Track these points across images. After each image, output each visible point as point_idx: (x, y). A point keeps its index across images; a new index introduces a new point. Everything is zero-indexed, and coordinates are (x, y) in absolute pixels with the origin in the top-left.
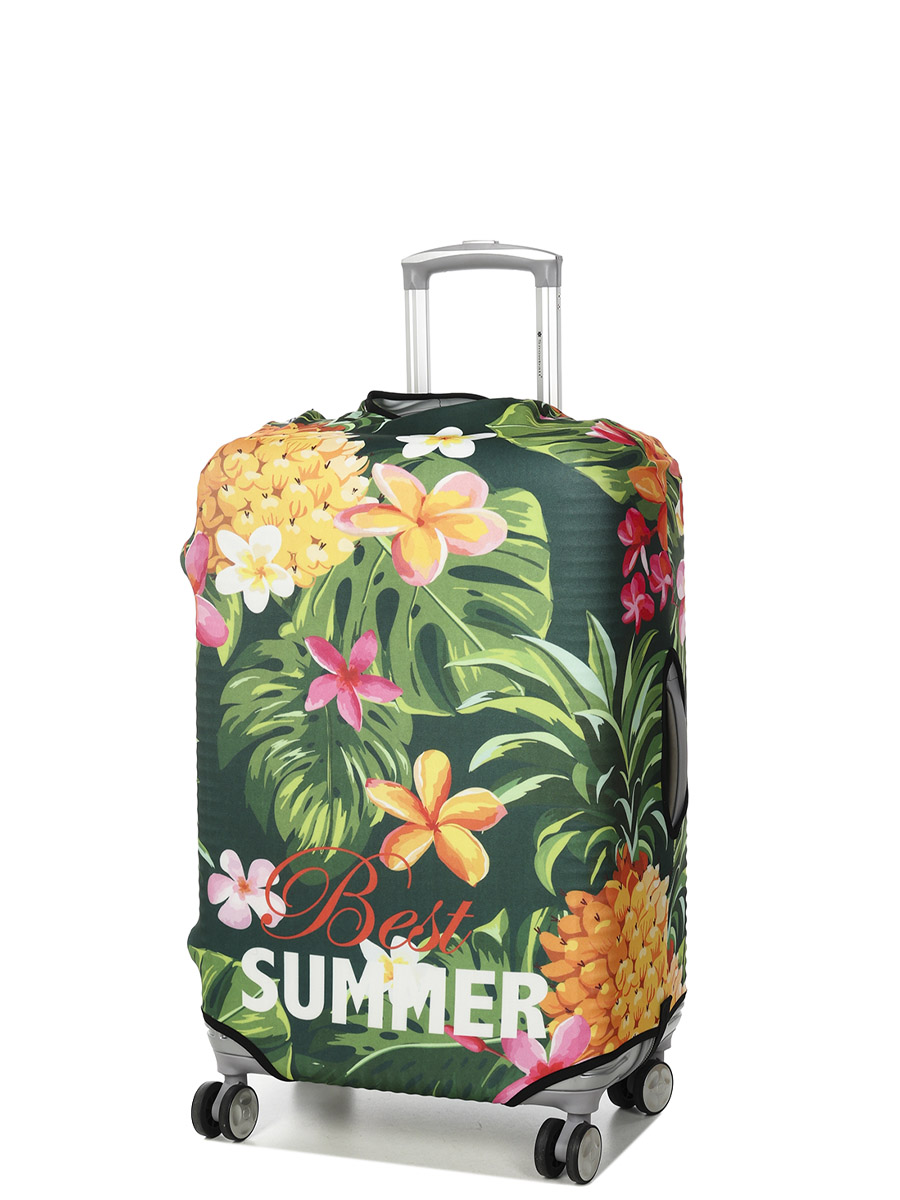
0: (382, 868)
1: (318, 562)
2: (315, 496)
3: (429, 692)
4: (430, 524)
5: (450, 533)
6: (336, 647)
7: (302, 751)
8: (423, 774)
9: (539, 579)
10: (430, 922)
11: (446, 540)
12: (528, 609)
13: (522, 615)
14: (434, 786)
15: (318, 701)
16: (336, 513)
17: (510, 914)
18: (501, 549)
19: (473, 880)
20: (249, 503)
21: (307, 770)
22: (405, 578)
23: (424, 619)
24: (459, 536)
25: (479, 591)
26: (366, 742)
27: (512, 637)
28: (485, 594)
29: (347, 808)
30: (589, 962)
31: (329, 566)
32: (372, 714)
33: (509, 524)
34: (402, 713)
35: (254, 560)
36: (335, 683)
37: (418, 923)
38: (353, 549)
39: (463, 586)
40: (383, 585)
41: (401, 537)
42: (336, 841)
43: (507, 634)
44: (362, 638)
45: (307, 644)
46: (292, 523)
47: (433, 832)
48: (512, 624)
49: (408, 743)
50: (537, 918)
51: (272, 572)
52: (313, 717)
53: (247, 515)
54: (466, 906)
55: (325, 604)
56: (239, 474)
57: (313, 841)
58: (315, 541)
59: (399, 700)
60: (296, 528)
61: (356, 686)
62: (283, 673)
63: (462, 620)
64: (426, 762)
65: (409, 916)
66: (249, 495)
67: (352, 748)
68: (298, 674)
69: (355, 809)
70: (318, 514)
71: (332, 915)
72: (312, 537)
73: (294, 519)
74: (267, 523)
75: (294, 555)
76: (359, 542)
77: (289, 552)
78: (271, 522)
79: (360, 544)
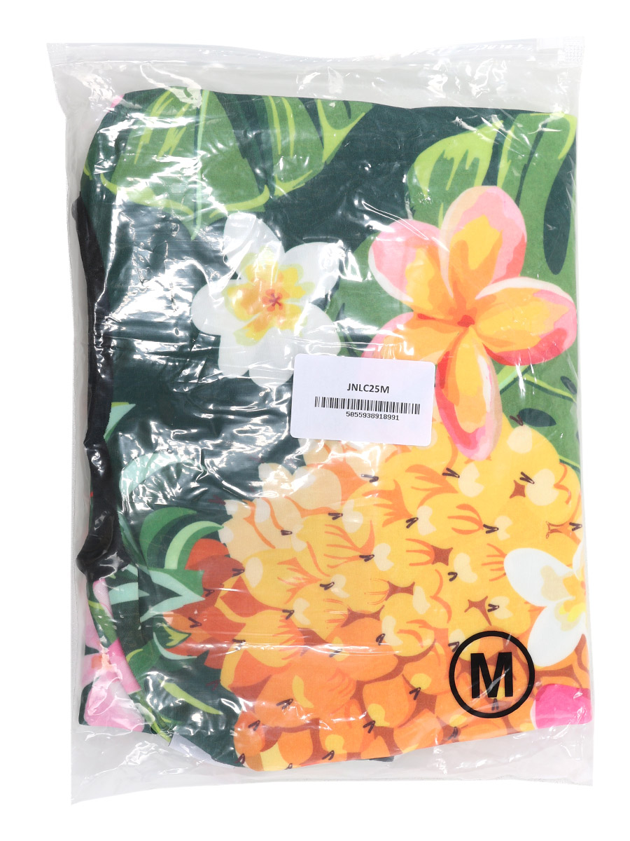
1: (558, 486)
4: (469, 306)
11: (497, 280)
16: (461, 457)
20: (472, 604)
31: (561, 468)
35: (570, 598)
38: (526, 428)
41: (496, 350)
46: (492, 530)
53: (494, 607)
58: (519, 491)
60: (501, 522)
66: (459, 605)
70: (469, 484)
72: (512, 496)
73: (485, 526)
74: (500, 573)
75: (552, 528)
76: (512, 418)
77: (548, 535)
78: (500, 566)
79: (515, 415)
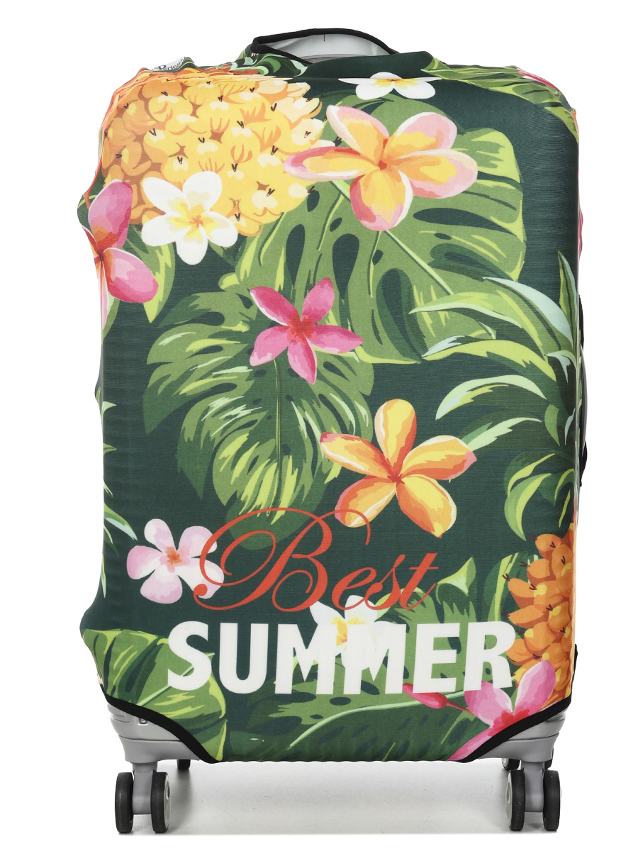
0: (336, 526)
1: (265, 210)
2: (261, 140)
3: (392, 339)
4: (394, 167)
5: (414, 175)
6: (287, 296)
7: (247, 408)
8: (385, 425)
9: (511, 220)
10: (390, 578)
11: (411, 183)
12: (499, 251)
13: (495, 259)
14: (397, 436)
15: (266, 355)
16: (285, 157)
17: (477, 563)
18: (471, 191)
19: (438, 531)
20: (182, 148)
21: (251, 428)
22: (365, 223)
23: (386, 265)
24: (425, 178)
25: (448, 234)
26: (322, 397)
27: (482, 280)
28: (454, 237)
29: (298, 465)
30: (556, 605)
31: (278, 212)
32: (329, 366)
33: (479, 164)
34: (362, 363)
35: (190, 208)
36: (285, 335)
37: (376, 580)
38: (305, 194)
39: (431, 229)
40: (340, 231)
41: (361, 181)
42: (285, 501)
43: (478, 277)
44: (317, 287)
45: (253, 296)
46: (234, 168)
47: (395, 484)
48: (484, 267)
49: (368, 393)
50: (506, 565)
51: (211, 220)
52: (259, 372)
53: (180, 160)
54: (430, 558)
55: (274, 252)
56: (169, 117)
57: (257, 503)
58: (262, 187)
59: (359, 350)
60: (239, 174)
61: (309, 337)
62: (224, 327)
63: (429, 264)
64: (389, 413)
65: (367, 574)
66: (182, 140)
67: (304, 402)
68: (242, 328)
69: (307, 466)
70: (265, 158)
71: (279, 579)
72: (258, 182)
73: (237, 165)
74: (204, 168)
75: (237, 202)
76: (313, 187)
77: (231, 199)
78: (209, 168)
79: (315, 189)
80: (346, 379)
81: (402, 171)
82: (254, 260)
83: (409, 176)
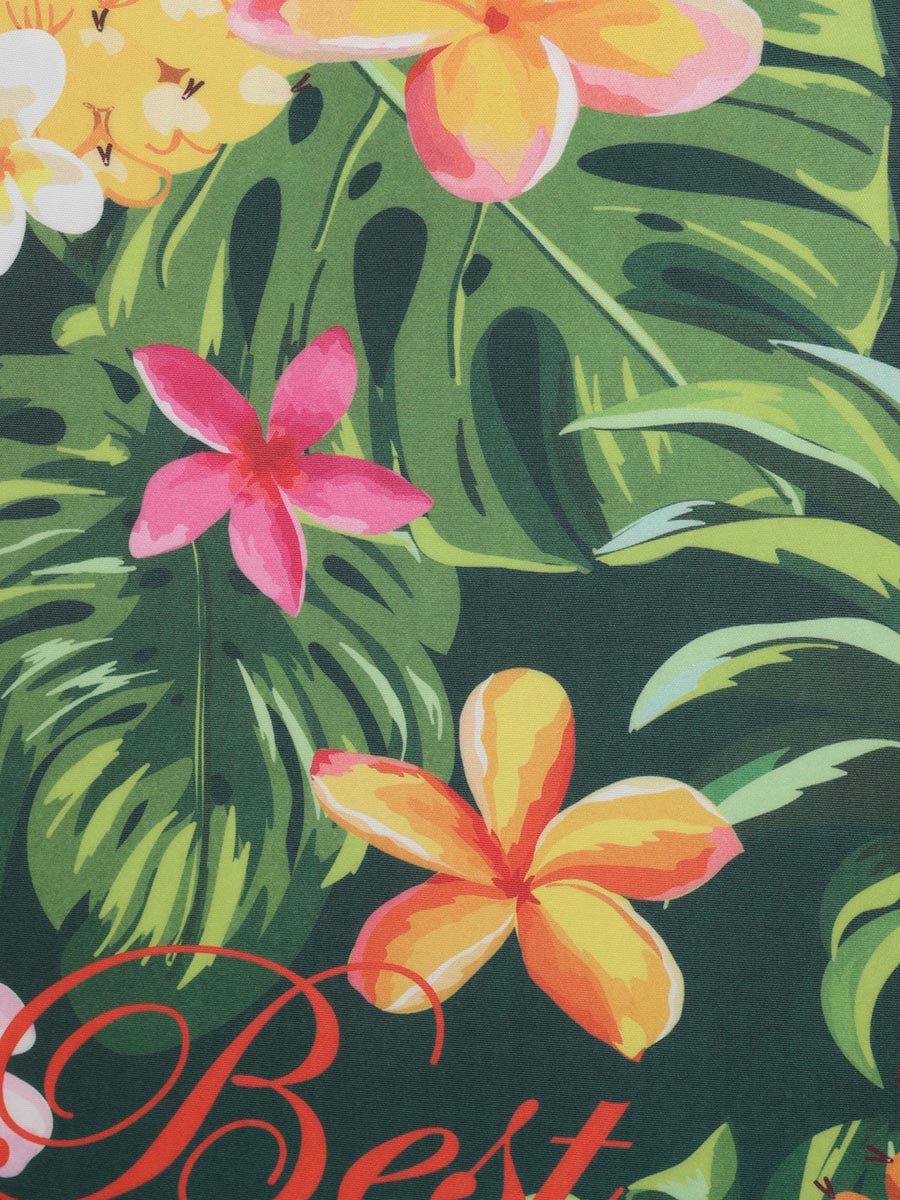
0: (354, 1008)
1: (178, 136)
3: (513, 503)
4: (527, 26)
5: (582, 50)
6: (230, 372)
7: (119, 672)
8: (489, 738)
9: (858, 182)
10: (497, 1163)
11: (575, 71)
12: (819, 267)
13: (808, 290)
14: (521, 771)
15: (170, 530)
17: (742, 1140)
18: (743, 97)
19: (633, 1041)
21: (131, 725)
22: (446, 179)
23: (501, 296)
24: (614, 58)
25: (673, 216)
26: (317, 649)
27: (769, 349)
28: (691, 226)
29: (251, 833)
31: (211, 144)
32: (337, 567)
33: (768, 22)
34: (429, 564)
36: (223, 478)
37: (461, 1164)
38: (284, 96)
39: (627, 201)
40: (377, 200)
41: (437, 63)
42: (217, 928)
43: (755, 338)
44: (310, 352)
45: (140, 368)
46: (99, 21)
47: (513, 902)
48: (769, 310)
49: (443, 646)
50: (824, 1152)
51: (34, 162)
52: (154, 575)
54: (608, 1114)
55: (197, 252)
57: (143, 929)
58: (169, 74)
59: (422, 527)
60: (111, 39)
61: (288, 486)
62: (64, 450)
63: (620, 300)
64: (501, 705)
65: (432, 1145)
67: (271, 663)
68: (109, 453)
69: (275, 839)
71: (197, 1140)
72: (159, 61)
73: (106, 12)
74: (22, 23)
75: (103, 115)
76: (307, 76)
77: (90, 106)
78: (33, 22)
79: (311, 81)
80: (384, 604)
81: (551, 39)
82: (144, 272)
83: (568, 52)
